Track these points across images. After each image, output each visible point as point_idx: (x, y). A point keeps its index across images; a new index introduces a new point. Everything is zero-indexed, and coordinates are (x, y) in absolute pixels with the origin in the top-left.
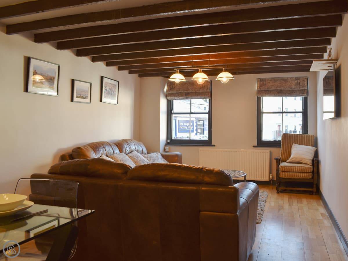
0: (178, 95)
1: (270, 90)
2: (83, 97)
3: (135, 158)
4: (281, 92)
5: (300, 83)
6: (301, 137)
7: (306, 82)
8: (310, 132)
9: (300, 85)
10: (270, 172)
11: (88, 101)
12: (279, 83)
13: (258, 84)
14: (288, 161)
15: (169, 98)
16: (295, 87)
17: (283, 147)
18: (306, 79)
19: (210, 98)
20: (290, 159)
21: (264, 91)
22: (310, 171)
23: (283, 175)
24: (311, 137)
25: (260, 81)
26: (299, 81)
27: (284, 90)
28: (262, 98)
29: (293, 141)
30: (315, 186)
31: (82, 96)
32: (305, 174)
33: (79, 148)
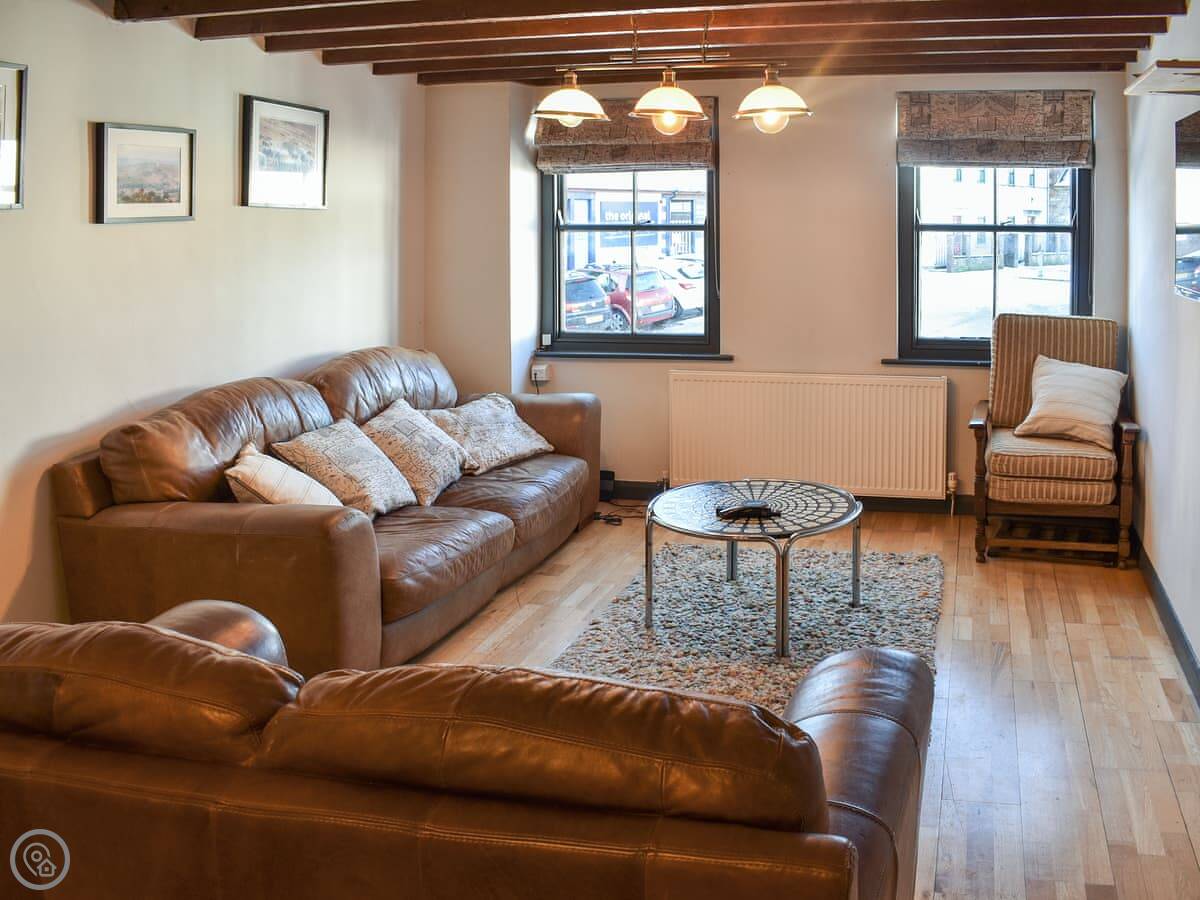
0: (582, 154)
1: (948, 141)
2: (152, 194)
3: (399, 435)
4: (991, 150)
5: (1062, 113)
6: (1069, 327)
7: (1086, 112)
8: (1101, 310)
9: (1062, 121)
10: (950, 465)
11: (181, 208)
12: (982, 113)
13: (900, 116)
14: (1019, 429)
15: (546, 167)
16: (1046, 130)
17: (1000, 365)
18: (1085, 98)
19: (712, 168)
20: (1026, 421)
21: (923, 143)
22: (1108, 476)
23: (1001, 489)
24: (1108, 328)
25: (908, 103)
26: (1059, 107)
27: (1002, 141)
28: (918, 170)
29: (1036, 345)
30: (1124, 534)
31: (146, 191)
32: (1089, 487)
33: (132, 430)
